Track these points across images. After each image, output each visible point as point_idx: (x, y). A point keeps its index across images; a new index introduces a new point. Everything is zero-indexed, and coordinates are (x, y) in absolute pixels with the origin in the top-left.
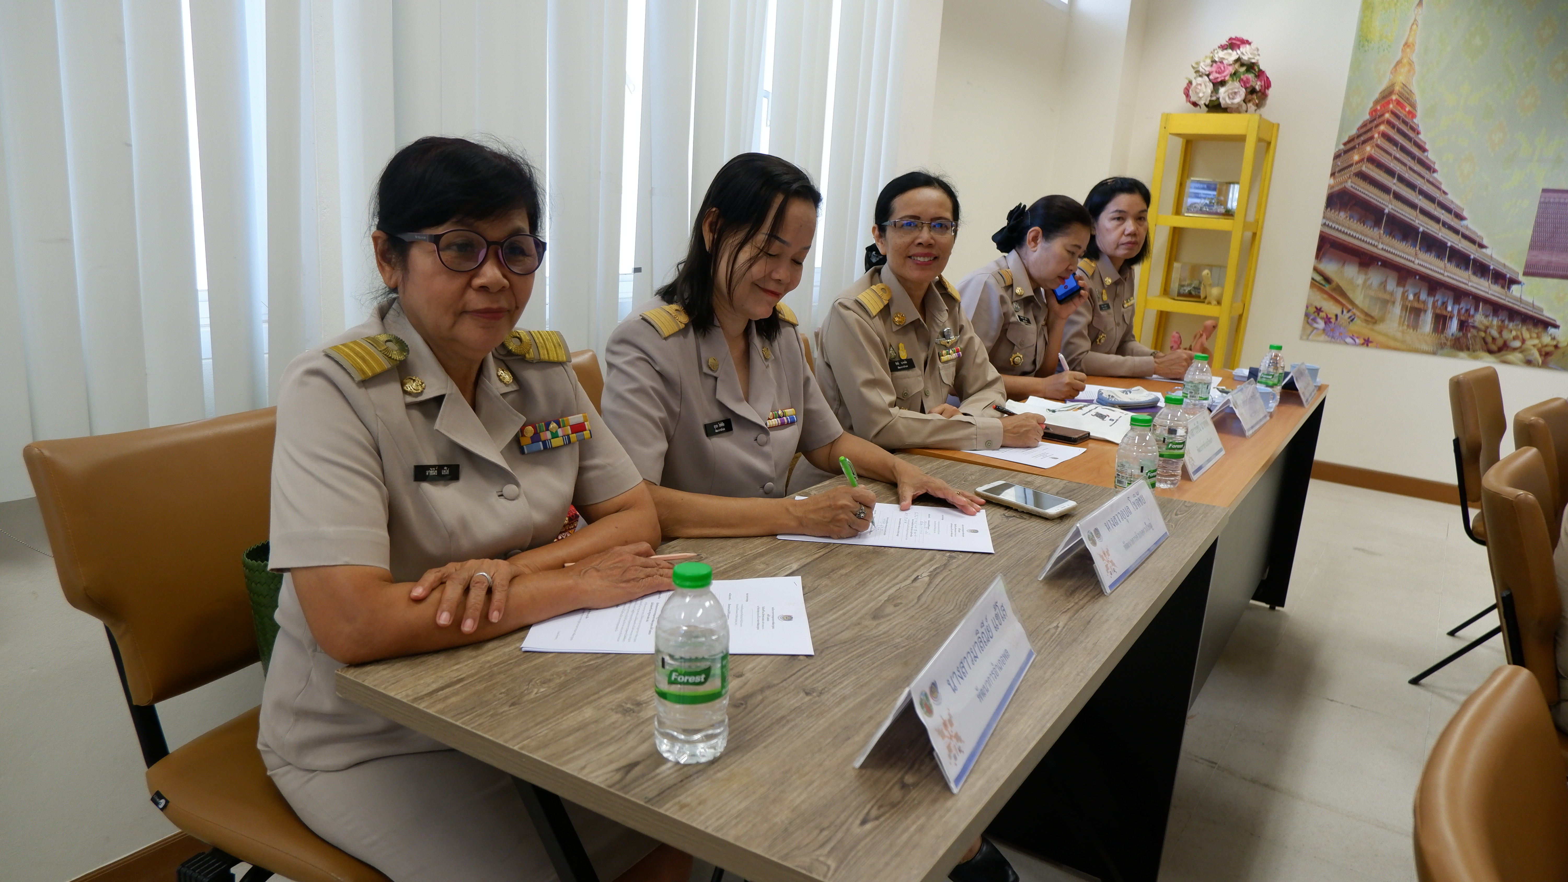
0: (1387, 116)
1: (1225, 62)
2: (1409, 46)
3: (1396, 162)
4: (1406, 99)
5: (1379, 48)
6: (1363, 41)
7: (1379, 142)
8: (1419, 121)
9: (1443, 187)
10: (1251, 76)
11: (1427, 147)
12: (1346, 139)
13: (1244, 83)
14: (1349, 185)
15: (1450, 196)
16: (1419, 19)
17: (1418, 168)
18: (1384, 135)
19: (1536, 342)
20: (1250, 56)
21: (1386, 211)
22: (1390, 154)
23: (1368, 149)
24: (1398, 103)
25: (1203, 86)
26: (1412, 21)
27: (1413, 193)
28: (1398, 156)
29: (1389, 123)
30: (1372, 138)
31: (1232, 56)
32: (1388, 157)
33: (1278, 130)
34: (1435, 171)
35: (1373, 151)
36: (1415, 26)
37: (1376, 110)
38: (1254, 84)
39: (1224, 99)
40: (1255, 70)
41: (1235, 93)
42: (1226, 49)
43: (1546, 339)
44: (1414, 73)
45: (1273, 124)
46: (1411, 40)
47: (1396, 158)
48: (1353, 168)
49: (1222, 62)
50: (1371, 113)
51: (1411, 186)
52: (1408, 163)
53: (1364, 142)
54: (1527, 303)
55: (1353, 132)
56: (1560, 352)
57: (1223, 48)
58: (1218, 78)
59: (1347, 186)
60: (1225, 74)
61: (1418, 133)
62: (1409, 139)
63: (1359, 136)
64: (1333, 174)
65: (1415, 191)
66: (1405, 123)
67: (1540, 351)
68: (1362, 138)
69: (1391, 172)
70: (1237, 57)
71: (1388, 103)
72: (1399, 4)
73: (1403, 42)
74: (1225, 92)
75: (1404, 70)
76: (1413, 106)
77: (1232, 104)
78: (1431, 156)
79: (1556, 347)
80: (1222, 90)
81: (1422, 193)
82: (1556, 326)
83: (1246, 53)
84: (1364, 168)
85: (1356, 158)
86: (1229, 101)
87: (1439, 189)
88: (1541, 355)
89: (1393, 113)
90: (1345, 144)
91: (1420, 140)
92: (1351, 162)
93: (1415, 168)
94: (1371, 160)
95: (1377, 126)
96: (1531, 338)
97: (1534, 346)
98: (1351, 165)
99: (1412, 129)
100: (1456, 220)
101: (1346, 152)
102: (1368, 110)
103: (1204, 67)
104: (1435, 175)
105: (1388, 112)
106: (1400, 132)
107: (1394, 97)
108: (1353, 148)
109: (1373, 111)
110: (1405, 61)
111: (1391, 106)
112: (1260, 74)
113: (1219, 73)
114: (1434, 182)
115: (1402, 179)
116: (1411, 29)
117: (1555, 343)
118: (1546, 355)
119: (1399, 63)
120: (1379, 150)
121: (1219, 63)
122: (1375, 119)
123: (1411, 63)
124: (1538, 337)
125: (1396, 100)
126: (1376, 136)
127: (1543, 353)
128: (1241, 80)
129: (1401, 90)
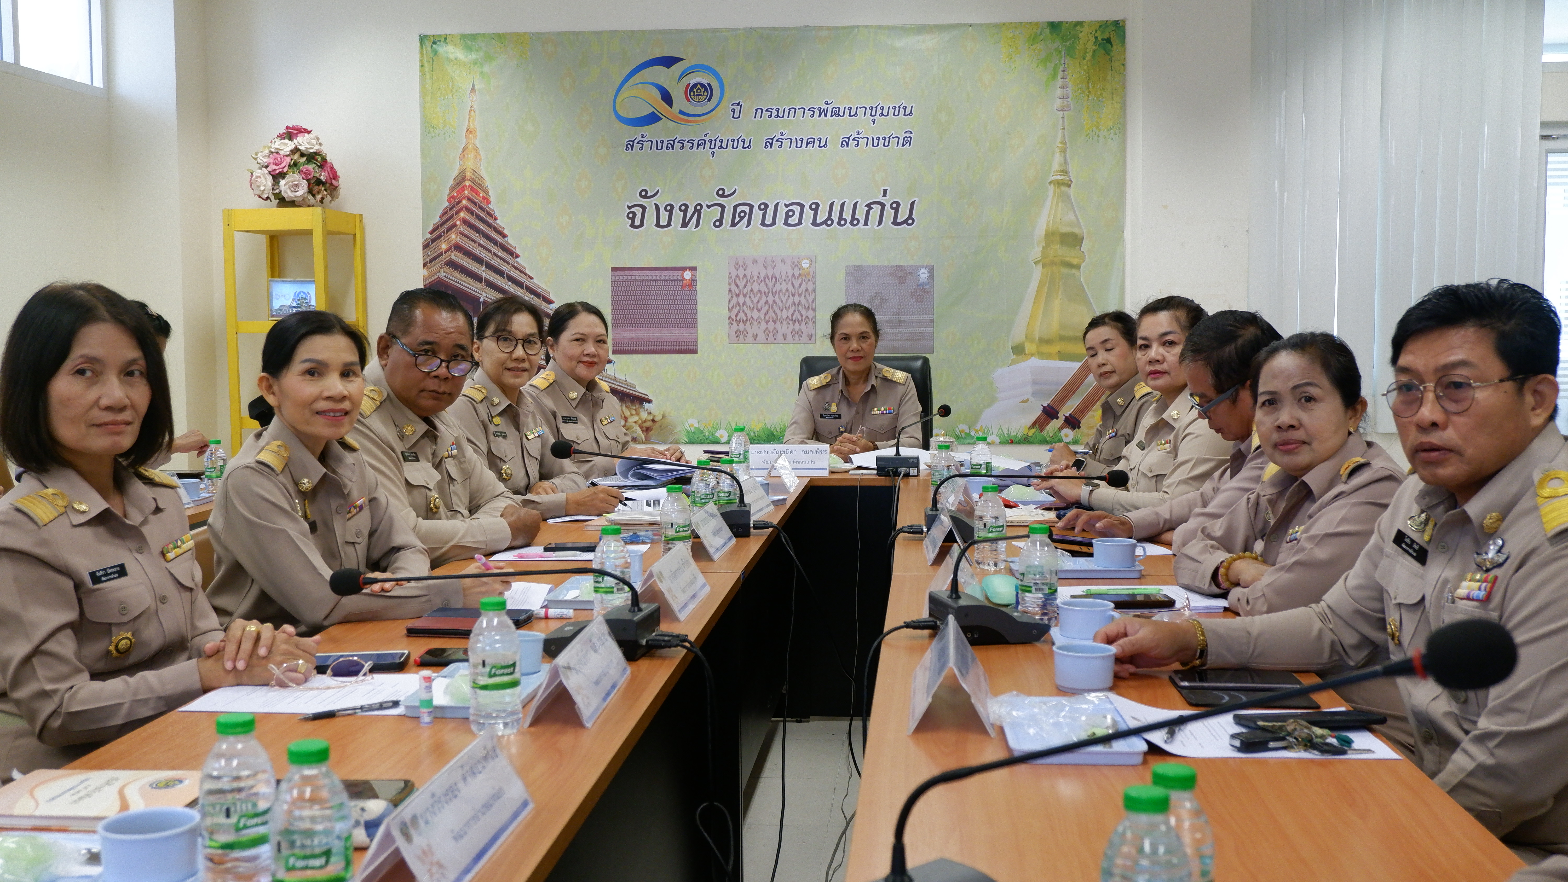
0: (464, 202)
1: (281, 153)
2: (471, 132)
3: (481, 249)
4: (478, 185)
5: (444, 134)
6: (428, 128)
7: (462, 229)
8: (494, 206)
9: (528, 272)
10: (310, 167)
11: (506, 232)
12: (431, 228)
13: (306, 175)
14: (442, 274)
15: (535, 281)
16: (475, 105)
17: (501, 253)
18: (465, 222)
19: (636, 418)
20: (308, 146)
21: (482, 300)
22: (475, 242)
23: (454, 237)
24: (472, 189)
25: (262, 178)
26: (469, 108)
27: (502, 279)
28: (482, 242)
29: (467, 209)
30: (455, 225)
31: (289, 146)
32: (472, 244)
33: (361, 221)
34: (517, 256)
35: (458, 239)
36: (472, 112)
37: (453, 197)
38: (317, 175)
39: (286, 192)
40: (317, 160)
41: (297, 185)
42: (284, 138)
43: (644, 415)
44: (480, 159)
45: (355, 215)
46: (471, 126)
47: (480, 245)
48: (443, 257)
49: (277, 153)
50: (449, 200)
51: (500, 273)
52: (493, 250)
53: (449, 230)
54: (621, 381)
55: (436, 220)
56: (657, 426)
57: (281, 137)
58: (275, 170)
59: (440, 276)
60: (282, 165)
61: (496, 219)
62: (489, 225)
63: (443, 224)
64: (424, 265)
65: (504, 278)
66: (481, 208)
67: (641, 427)
68: (446, 226)
69: (478, 260)
70: (293, 147)
71: (463, 189)
72: (454, 90)
73: (465, 130)
74: (285, 185)
75: (471, 155)
76: (486, 192)
77: (296, 197)
78: (511, 241)
79: (653, 421)
80: (282, 182)
81: (510, 278)
82: (650, 401)
83: (304, 142)
84: (453, 257)
85: (444, 247)
86: (292, 195)
87: (525, 274)
88: (643, 431)
89: (469, 199)
90: (431, 233)
91: (498, 224)
92: (440, 251)
93: (499, 254)
94: (458, 248)
95: (457, 213)
96: (631, 415)
97: (635, 422)
98: (440, 255)
99: (489, 214)
100: (544, 303)
101: (433, 241)
102: (446, 198)
103: (261, 158)
104: (518, 260)
105: (464, 198)
106: (479, 218)
107: (467, 183)
108: (439, 237)
109: (451, 198)
110: (470, 146)
111: (466, 192)
112: (323, 163)
113: (277, 165)
114: (519, 267)
115: (489, 266)
116: (469, 114)
117: (651, 418)
118: (647, 430)
119: (465, 149)
120: (463, 237)
121: (275, 154)
122: (453, 207)
123: (476, 149)
124: (637, 414)
125: (470, 186)
126: (458, 223)
127: (644, 429)
128: (300, 172)
129: (472, 176)
